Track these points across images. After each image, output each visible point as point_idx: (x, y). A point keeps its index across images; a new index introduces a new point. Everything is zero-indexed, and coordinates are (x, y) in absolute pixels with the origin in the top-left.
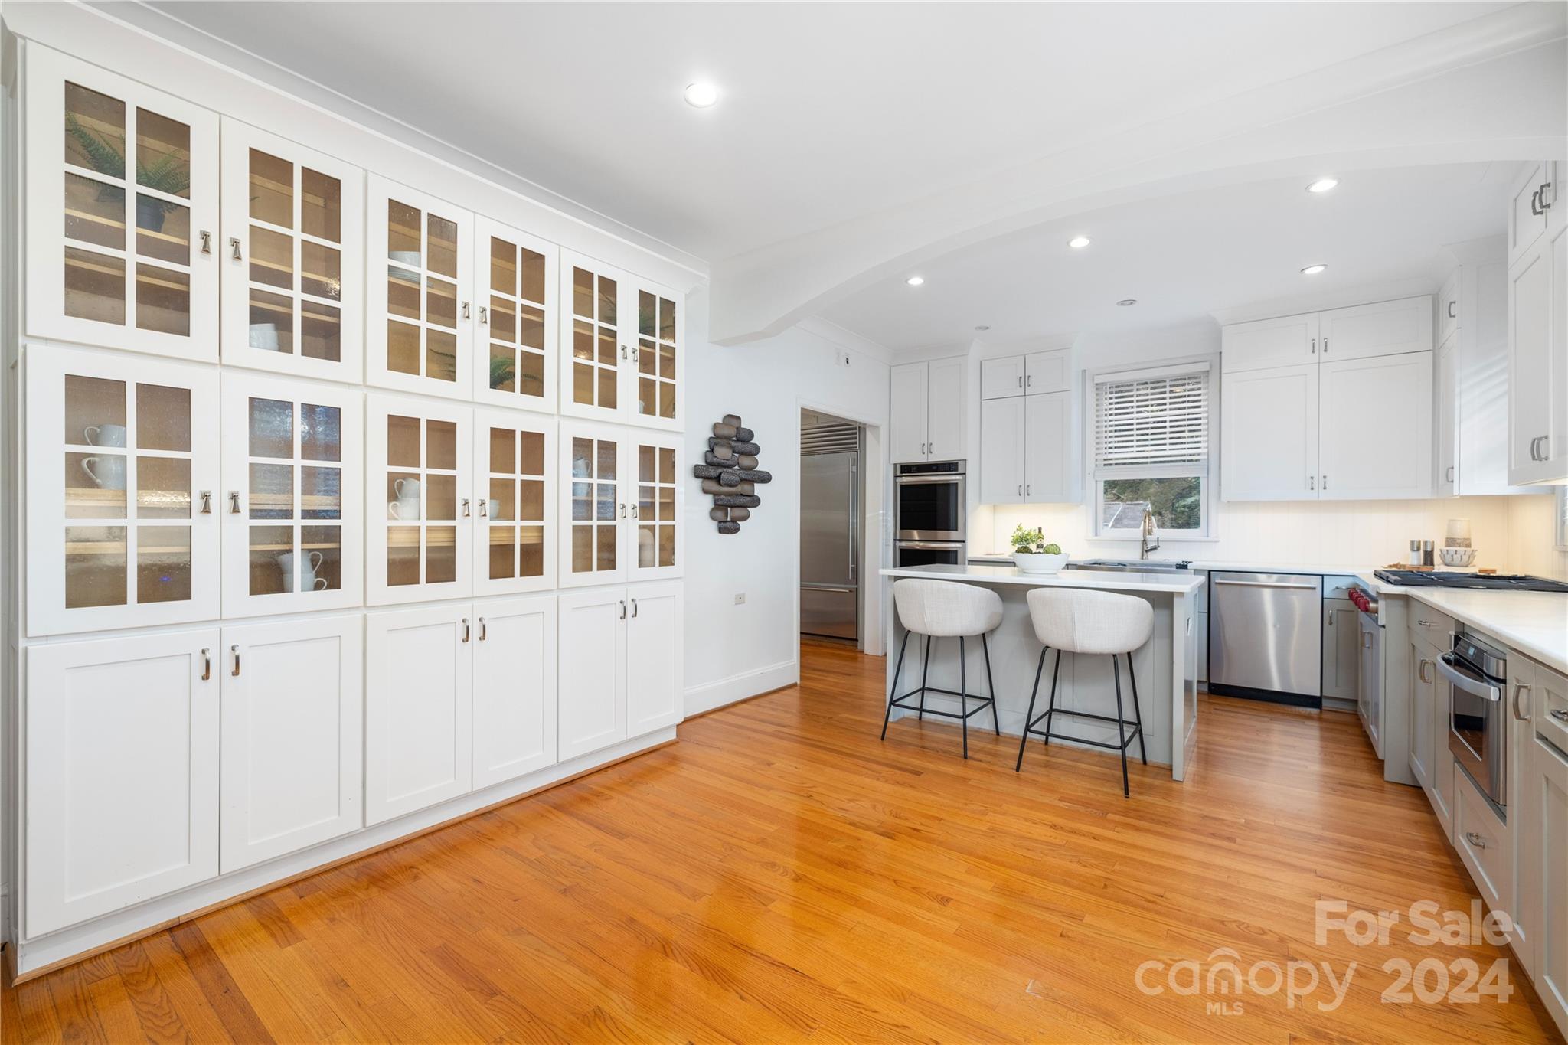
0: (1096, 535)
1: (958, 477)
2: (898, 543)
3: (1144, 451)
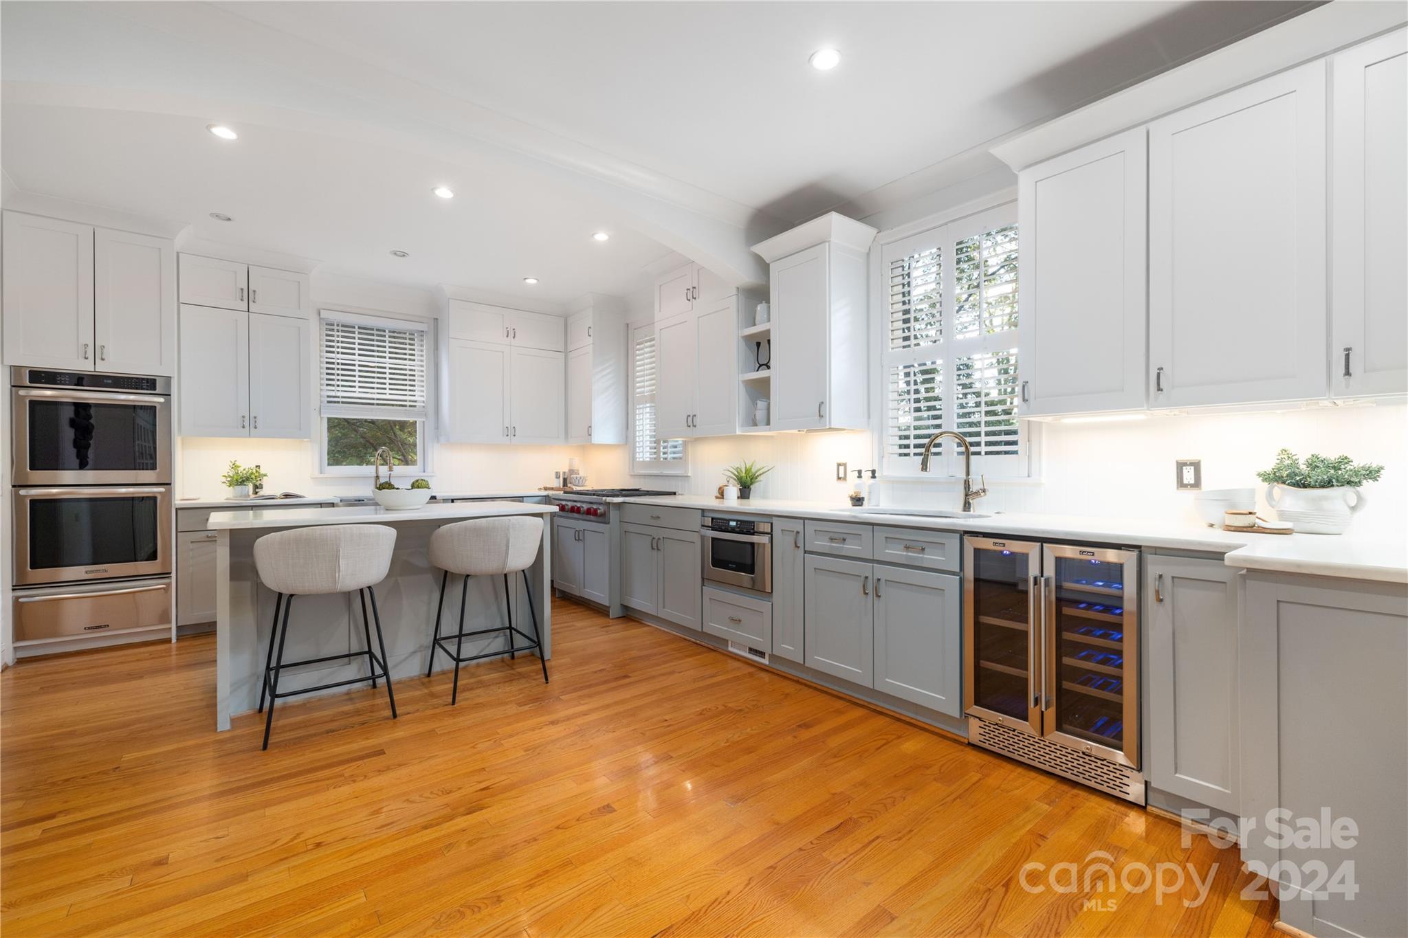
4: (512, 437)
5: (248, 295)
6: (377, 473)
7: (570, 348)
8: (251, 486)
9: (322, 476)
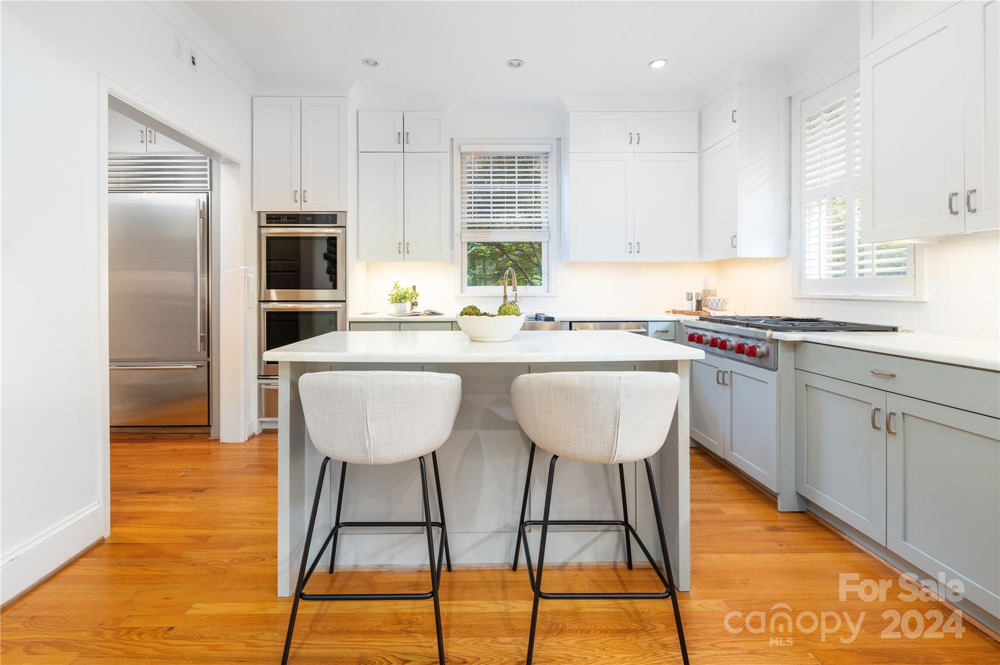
0: (462, 293)
1: (339, 231)
2: (263, 306)
3: (499, 217)
4: (636, 253)
5: (403, 137)
6: (505, 292)
7: (704, 148)
8: (408, 304)
9: (462, 295)
